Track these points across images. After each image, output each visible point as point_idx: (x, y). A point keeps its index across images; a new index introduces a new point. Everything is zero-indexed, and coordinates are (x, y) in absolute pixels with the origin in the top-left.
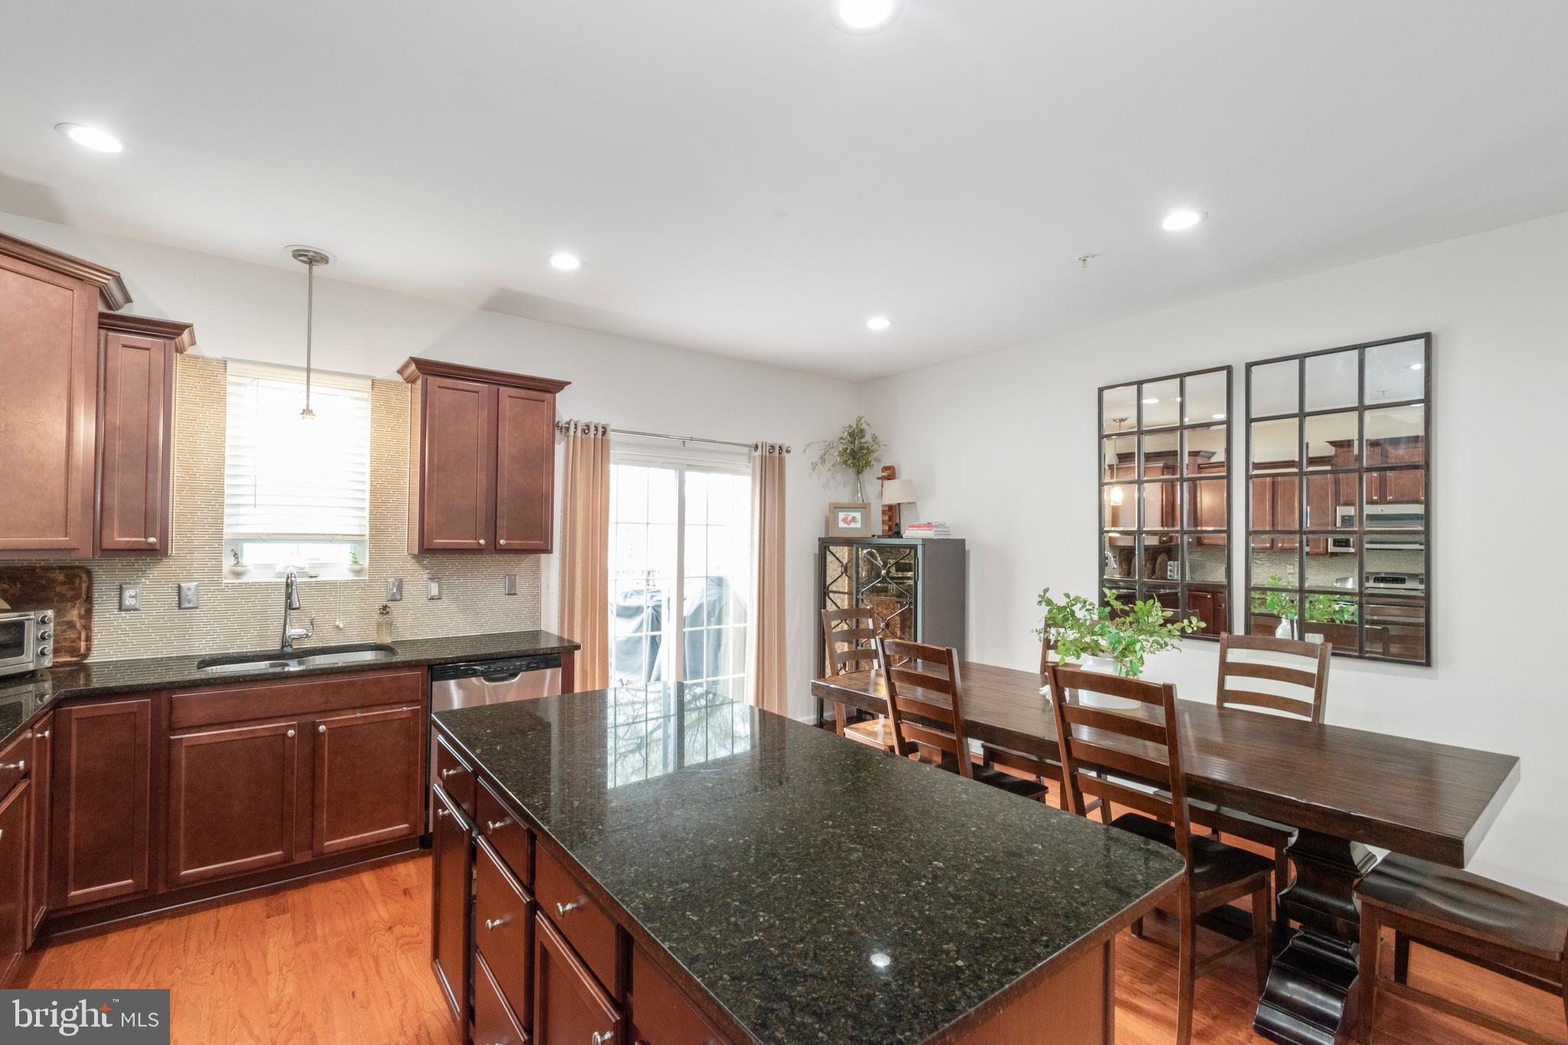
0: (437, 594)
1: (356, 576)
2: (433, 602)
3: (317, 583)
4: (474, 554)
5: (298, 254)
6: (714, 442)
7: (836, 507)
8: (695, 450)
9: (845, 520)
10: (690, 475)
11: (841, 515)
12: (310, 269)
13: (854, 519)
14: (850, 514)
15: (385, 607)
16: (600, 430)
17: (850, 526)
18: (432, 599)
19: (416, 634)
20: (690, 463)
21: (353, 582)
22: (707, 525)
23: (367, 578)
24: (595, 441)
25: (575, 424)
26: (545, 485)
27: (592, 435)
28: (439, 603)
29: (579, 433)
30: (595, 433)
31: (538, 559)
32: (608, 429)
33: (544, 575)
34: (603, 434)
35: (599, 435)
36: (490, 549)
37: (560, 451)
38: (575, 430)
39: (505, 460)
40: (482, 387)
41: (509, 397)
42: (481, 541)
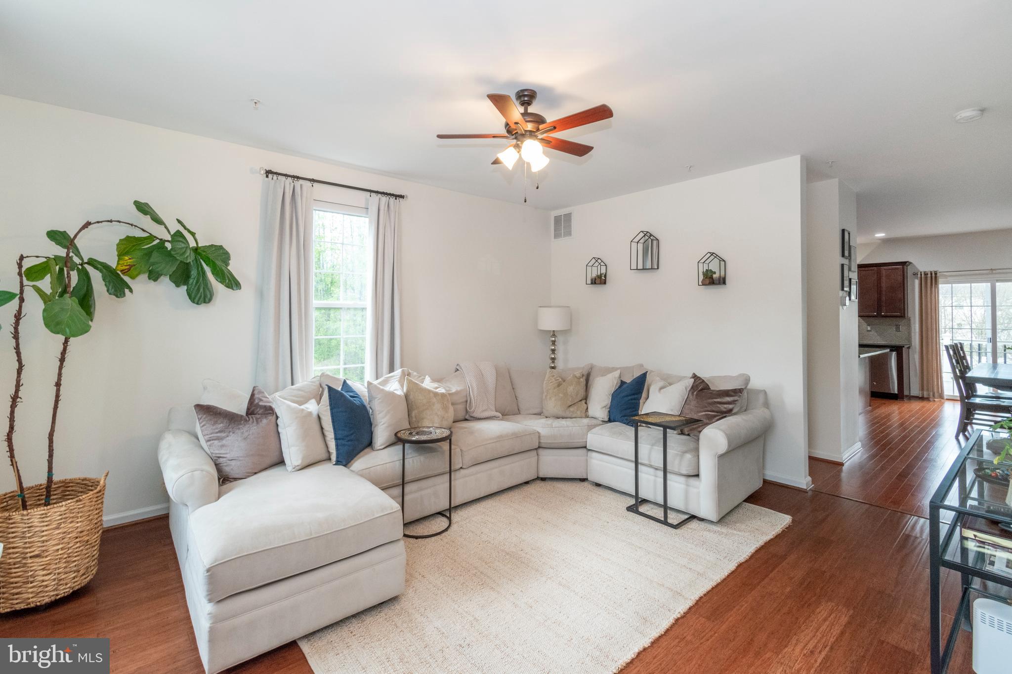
0: (870, 330)
8: (1000, 273)
16: (933, 273)
20: (1000, 279)
24: (932, 277)
25: (921, 272)
26: (900, 296)
27: (929, 275)
28: (871, 332)
29: (923, 276)
30: (931, 274)
31: (909, 320)
32: (938, 273)
33: (912, 326)
34: (936, 274)
35: (933, 275)
36: (879, 316)
37: (917, 282)
38: (921, 275)
39: (884, 289)
40: (875, 268)
41: (885, 269)
42: (875, 314)
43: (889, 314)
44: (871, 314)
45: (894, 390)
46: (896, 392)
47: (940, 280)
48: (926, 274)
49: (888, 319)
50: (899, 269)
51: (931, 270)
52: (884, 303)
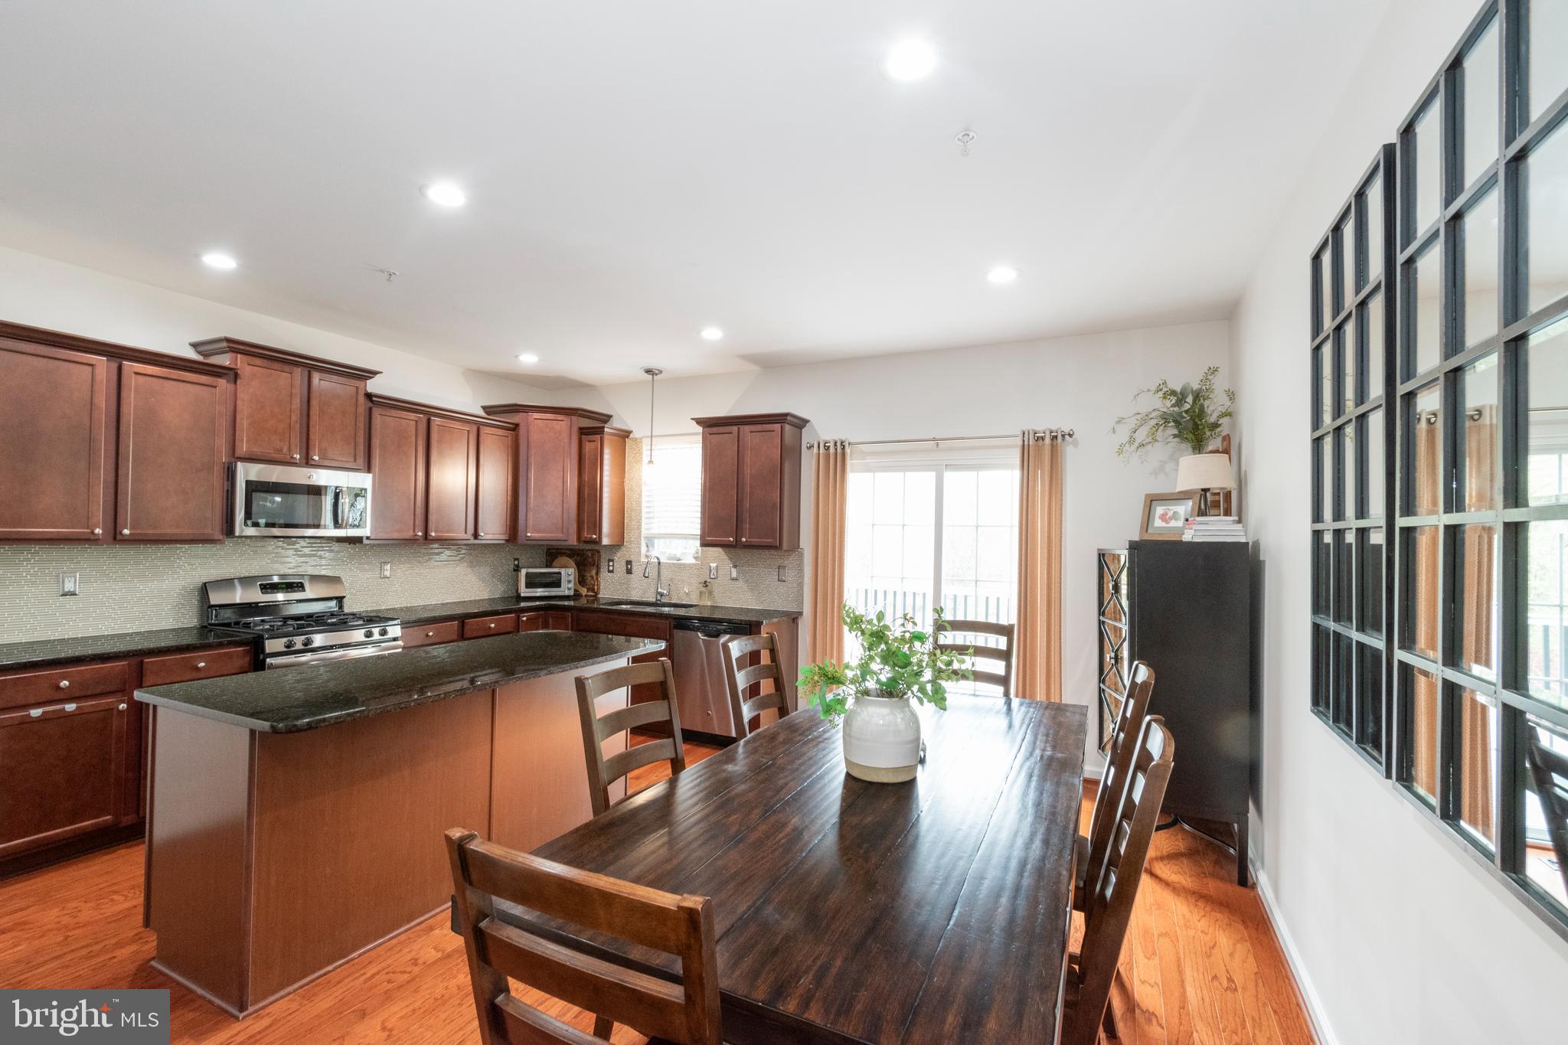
0: (736, 576)
1: (696, 561)
2: (733, 582)
3: (681, 565)
4: (763, 549)
5: (648, 371)
6: (963, 438)
7: (1152, 500)
8: (951, 449)
9: (1163, 517)
10: (949, 476)
11: (1159, 510)
12: (653, 378)
13: (1175, 516)
14: (1170, 508)
15: (706, 582)
16: (839, 444)
17: (1169, 525)
18: (733, 579)
19: (724, 603)
20: (950, 462)
21: (695, 565)
22: (977, 527)
23: (700, 563)
24: (836, 454)
25: (819, 443)
26: (776, 495)
27: (832, 449)
28: (737, 583)
29: (821, 450)
30: (836, 447)
31: (800, 555)
32: (848, 443)
33: (805, 569)
34: (843, 448)
35: (839, 449)
36: (739, 544)
38: (819, 447)
39: (748, 480)
40: (735, 429)
41: (751, 432)
42: (731, 539)
43: (755, 540)
44: (725, 539)
48: (827, 447)
50: (773, 431)
51: (836, 439)
52: (746, 516)
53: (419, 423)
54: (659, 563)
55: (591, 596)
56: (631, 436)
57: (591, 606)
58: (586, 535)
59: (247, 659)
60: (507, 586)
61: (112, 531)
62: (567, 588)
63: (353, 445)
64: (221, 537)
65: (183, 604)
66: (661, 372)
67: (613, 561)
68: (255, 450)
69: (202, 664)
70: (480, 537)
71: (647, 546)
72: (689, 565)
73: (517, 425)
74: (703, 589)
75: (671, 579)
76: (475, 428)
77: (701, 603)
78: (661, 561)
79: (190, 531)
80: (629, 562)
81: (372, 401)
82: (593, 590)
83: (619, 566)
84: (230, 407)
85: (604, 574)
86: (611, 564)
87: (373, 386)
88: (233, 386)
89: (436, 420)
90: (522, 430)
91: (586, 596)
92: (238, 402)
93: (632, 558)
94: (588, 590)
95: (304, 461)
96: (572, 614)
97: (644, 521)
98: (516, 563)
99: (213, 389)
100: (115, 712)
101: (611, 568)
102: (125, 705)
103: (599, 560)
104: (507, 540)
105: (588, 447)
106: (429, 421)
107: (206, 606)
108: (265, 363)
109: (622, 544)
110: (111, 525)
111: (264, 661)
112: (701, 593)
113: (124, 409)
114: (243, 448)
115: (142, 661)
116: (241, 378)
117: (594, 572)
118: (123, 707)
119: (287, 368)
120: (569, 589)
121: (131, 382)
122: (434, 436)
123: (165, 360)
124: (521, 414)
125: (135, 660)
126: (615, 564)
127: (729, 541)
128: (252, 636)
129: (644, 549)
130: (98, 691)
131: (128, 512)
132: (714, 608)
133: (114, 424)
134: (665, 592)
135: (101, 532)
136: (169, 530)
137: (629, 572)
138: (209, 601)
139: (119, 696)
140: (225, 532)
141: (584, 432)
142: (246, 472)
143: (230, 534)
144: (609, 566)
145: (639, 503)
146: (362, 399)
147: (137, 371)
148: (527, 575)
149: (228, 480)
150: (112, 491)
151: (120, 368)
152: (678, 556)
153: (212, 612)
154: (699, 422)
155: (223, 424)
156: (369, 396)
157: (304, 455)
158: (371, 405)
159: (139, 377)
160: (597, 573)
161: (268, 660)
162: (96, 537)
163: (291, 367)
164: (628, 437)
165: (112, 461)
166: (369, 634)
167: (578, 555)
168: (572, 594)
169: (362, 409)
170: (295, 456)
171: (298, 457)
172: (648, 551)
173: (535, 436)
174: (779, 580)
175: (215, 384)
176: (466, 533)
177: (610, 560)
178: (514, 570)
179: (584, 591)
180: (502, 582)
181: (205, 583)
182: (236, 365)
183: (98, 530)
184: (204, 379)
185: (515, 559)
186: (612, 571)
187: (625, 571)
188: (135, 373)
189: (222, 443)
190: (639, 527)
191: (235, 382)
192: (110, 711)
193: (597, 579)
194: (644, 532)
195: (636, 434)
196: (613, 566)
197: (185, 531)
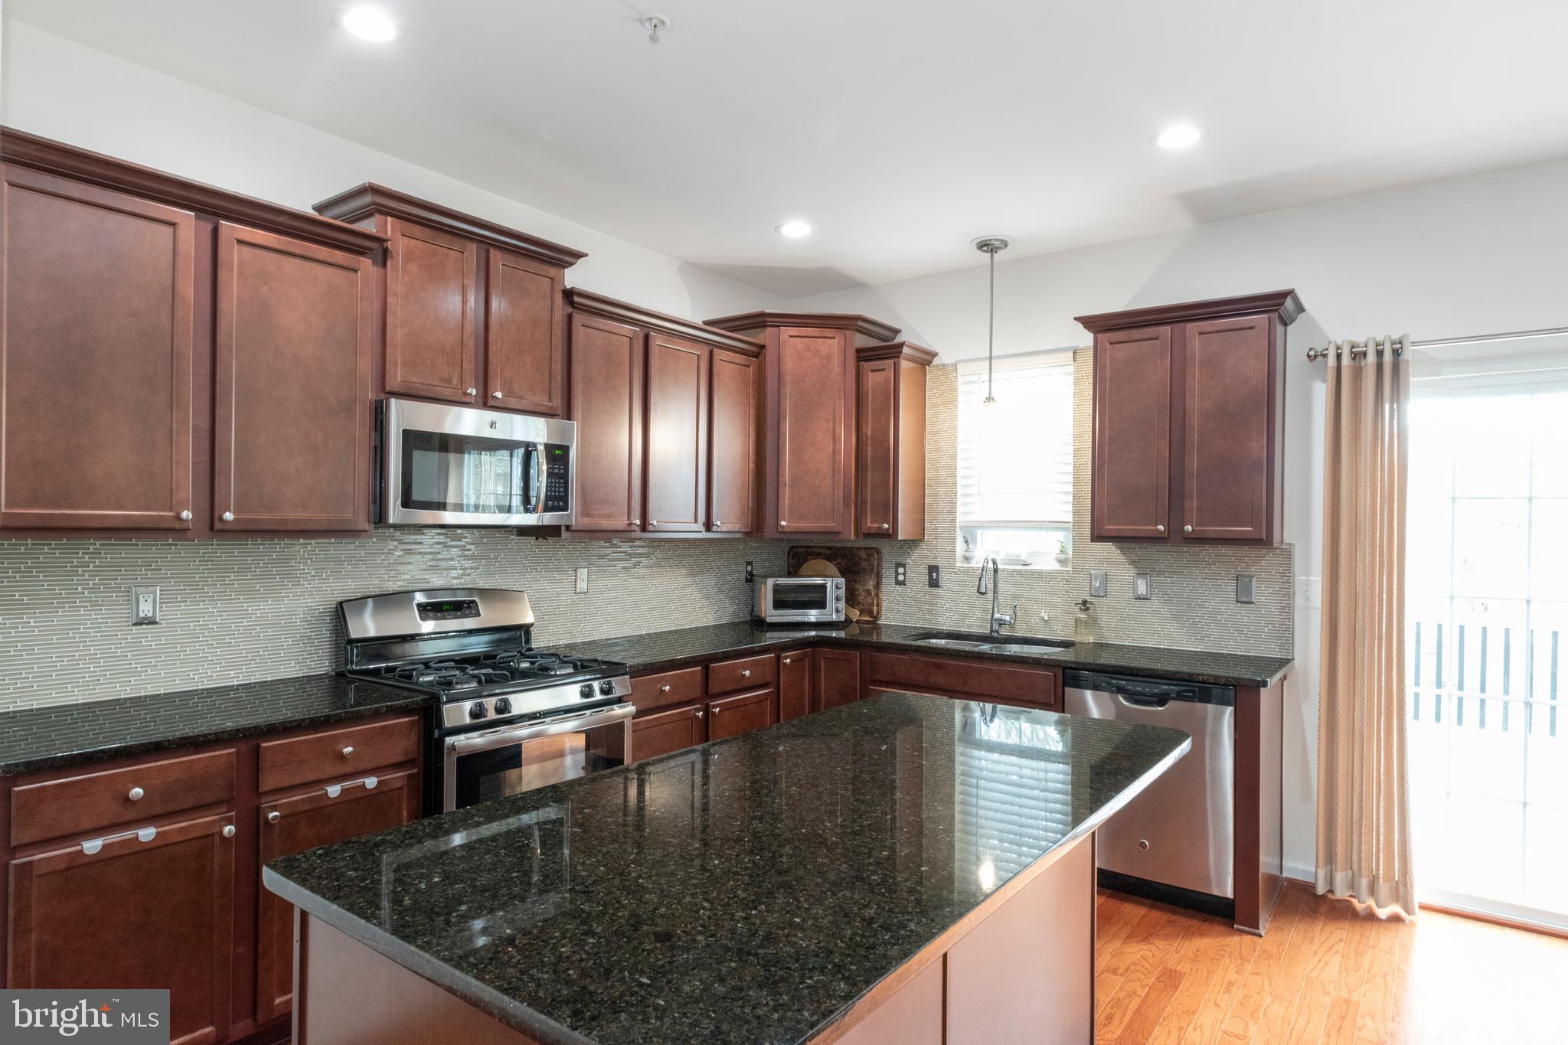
0: (1145, 593)
1: (1062, 566)
2: (1139, 602)
3: (1033, 572)
5: (983, 246)
12: (992, 257)
15: (1085, 602)
18: (1138, 598)
19: (1121, 638)
21: (1058, 572)
23: (1071, 569)
24: (1380, 367)
25: (1338, 348)
26: (1256, 447)
27: (1371, 358)
28: (1148, 604)
29: (1346, 361)
30: (1380, 354)
31: (1288, 555)
32: (1406, 344)
33: (1299, 578)
34: (1396, 353)
35: (1388, 357)
36: (1174, 538)
37: (1321, 392)
38: (1339, 356)
39: (1194, 420)
40: (1166, 330)
41: (1200, 334)
42: (1161, 527)
43: (1212, 530)
44: (1146, 529)
45: (1221, 884)
46: (1230, 894)
47: (1415, 380)
48: (1358, 355)
49: (1209, 552)
50: (1253, 328)
51: (1380, 338)
52: (1192, 485)
53: (635, 342)
54: (996, 571)
55: (867, 622)
56: (936, 361)
57: (867, 639)
58: (869, 525)
59: (414, 738)
60: (738, 605)
61: (207, 515)
62: (835, 609)
63: (547, 374)
64: (366, 526)
65: (309, 638)
66: (1005, 244)
67: (904, 566)
68: (415, 379)
69: (348, 750)
70: (714, 528)
71: (966, 542)
72: (1051, 572)
73: (763, 347)
74: (1083, 616)
75: (1014, 597)
76: (704, 351)
77: (1077, 639)
78: (1000, 567)
79: (323, 516)
80: (933, 569)
81: (572, 304)
82: (870, 613)
83: (916, 575)
84: (377, 305)
85: (888, 588)
86: (901, 570)
87: (574, 277)
88: (381, 270)
89: (657, 340)
90: (770, 354)
91: (858, 622)
92: (389, 299)
93: (940, 561)
94: (862, 612)
95: (481, 401)
96: (861, 654)
97: (960, 500)
98: (749, 568)
99: (351, 274)
100: (217, 840)
101: (901, 578)
102: (233, 828)
103: (879, 565)
104: (746, 533)
105: (874, 380)
106: (647, 338)
107: (343, 642)
108: (428, 233)
109: (922, 540)
110: (206, 505)
111: (441, 741)
112: (1077, 621)
113: (223, 305)
114: (397, 377)
115: (258, 746)
116: (392, 258)
117: (871, 585)
118: (230, 831)
119: (457, 243)
120: (837, 611)
121: (234, 256)
122: (654, 362)
123: (281, 219)
124: (769, 328)
125: (244, 747)
126: (909, 571)
127: (1158, 530)
128: (422, 697)
129: (960, 547)
130: (190, 804)
131: (230, 486)
132: (1100, 646)
133: (208, 330)
134: (1007, 618)
135: (191, 516)
136: (293, 515)
137: (934, 583)
138: (348, 634)
139: (223, 812)
140: (372, 519)
141: (864, 355)
142: (402, 416)
143: (380, 522)
144: (897, 574)
145: (953, 471)
146: (559, 299)
147: (240, 237)
148: (777, 589)
149: (376, 430)
150: (206, 444)
151: (215, 232)
152: (1023, 557)
153: (352, 651)
154: (1089, 322)
155: (368, 335)
156: (569, 295)
157: (481, 389)
158: (570, 310)
159: (246, 249)
160: (878, 586)
161: (449, 740)
162: (183, 526)
163: (463, 241)
164: (929, 363)
165: (206, 395)
166: (587, 693)
167: (843, 556)
168: (843, 618)
169: (559, 315)
170: (469, 391)
171: (474, 392)
172: (967, 550)
173: (789, 365)
174: (1237, 601)
175: (355, 266)
176: (696, 521)
177: (898, 565)
178: (747, 580)
179: (855, 615)
180: (732, 599)
181: (341, 603)
182: (386, 233)
183: (186, 512)
184: (339, 256)
185: (749, 563)
186: (903, 583)
187: (927, 582)
188: (240, 242)
189: (366, 365)
190: (952, 511)
191: (384, 265)
192: (209, 839)
193: (877, 595)
194: (961, 519)
195: (944, 357)
196: (904, 574)
197: (315, 515)
